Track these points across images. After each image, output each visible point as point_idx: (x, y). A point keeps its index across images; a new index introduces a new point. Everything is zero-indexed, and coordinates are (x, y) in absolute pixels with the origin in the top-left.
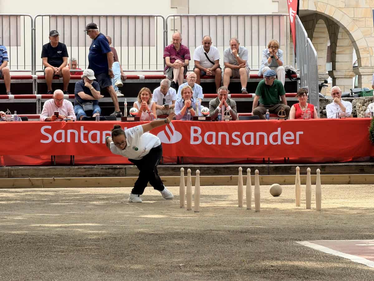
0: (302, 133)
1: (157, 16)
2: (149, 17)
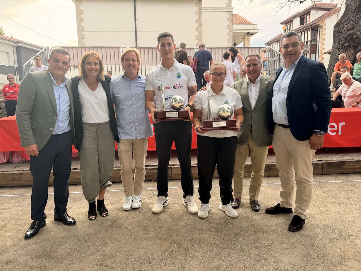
0: (344, 123)
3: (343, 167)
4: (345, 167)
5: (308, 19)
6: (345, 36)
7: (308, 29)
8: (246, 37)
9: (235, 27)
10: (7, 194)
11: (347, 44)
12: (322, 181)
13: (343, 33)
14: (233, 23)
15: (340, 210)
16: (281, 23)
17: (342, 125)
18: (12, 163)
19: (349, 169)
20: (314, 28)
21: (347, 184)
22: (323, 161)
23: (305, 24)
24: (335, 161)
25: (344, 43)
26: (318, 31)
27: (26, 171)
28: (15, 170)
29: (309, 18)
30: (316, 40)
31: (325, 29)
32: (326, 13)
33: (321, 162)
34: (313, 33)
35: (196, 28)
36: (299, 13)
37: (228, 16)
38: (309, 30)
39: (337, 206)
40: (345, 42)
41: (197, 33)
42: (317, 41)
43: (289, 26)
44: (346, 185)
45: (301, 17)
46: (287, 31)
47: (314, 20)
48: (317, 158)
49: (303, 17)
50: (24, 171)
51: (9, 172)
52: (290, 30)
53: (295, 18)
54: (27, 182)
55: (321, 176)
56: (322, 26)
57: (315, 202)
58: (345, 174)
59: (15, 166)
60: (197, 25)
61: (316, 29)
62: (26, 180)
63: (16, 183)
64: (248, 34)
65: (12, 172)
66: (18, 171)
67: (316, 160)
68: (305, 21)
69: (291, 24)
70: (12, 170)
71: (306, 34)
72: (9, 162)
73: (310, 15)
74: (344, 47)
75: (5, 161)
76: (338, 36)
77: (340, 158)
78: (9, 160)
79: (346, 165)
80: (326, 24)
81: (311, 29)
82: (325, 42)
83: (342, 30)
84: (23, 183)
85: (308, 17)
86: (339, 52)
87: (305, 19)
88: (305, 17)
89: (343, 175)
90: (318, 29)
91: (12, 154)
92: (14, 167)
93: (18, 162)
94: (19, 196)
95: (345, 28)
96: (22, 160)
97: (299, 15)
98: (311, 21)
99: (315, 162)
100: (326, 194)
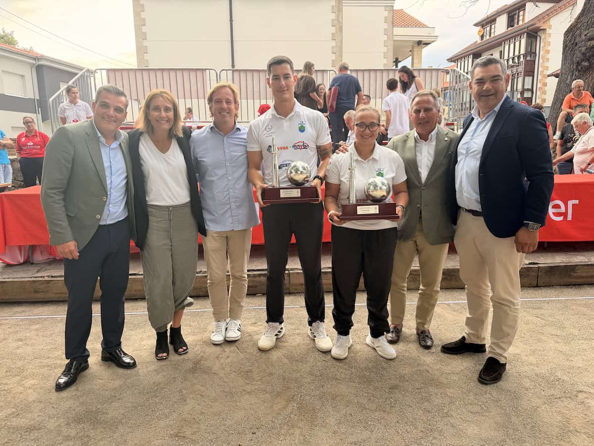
0: (576, 202)
1: (330, 71)
2: (323, 71)
3: (573, 274)
4: (576, 275)
5: (521, 18)
6: (583, 49)
7: (520, 35)
8: (416, 49)
9: (398, 31)
10: (27, 314)
11: (586, 64)
12: (536, 298)
13: (580, 45)
14: (393, 25)
15: (564, 348)
16: (476, 25)
17: (573, 205)
18: (32, 264)
19: (583, 277)
20: (530, 33)
21: (578, 302)
22: (538, 264)
23: (516, 26)
24: (558, 265)
25: (580, 61)
26: (538, 38)
27: (55, 277)
28: (37, 275)
29: (524, 15)
30: (533, 53)
31: (550, 35)
32: (551, 7)
33: (536, 266)
34: (530, 41)
35: (333, 34)
36: (507, 7)
37: (386, 14)
38: (522, 37)
39: (560, 340)
40: (582, 61)
41: (334, 44)
42: (536, 55)
43: (488, 29)
44: (576, 304)
45: (509, 13)
46: (485, 37)
47: (532, 19)
48: (530, 260)
49: (513, 14)
50: (52, 277)
51: (29, 279)
52: (490, 36)
53: (500, 15)
54: (57, 296)
55: (535, 289)
56: (544, 30)
57: (524, 333)
58: (575, 285)
59: (39, 268)
60: (333, 30)
61: (535, 34)
62: (56, 292)
63: (40, 296)
64: (419, 43)
65: (34, 279)
66: (44, 277)
67: (527, 263)
68: (516, 21)
69: (493, 26)
70: (35, 276)
71: (517, 44)
72: (28, 262)
73: (524, 10)
74: (580, 68)
75: (22, 261)
76: (570, 49)
77: (567, 260)
78: (28, 257)
79: (578, 271)
80: (551, 25)
81: (526, 34)
82: (549, 56)
83: (577, 40)
84: (51, 296)
85: (521, 13)
86: (572, 77)
87: (516, 17)
88: (516, 14)
89: (571, 288)
90: (539, 33)
91: (33, 248)
92: (36, 271)
93: (43, 262)
94: (45, 319)
95: (583, 37)
96: (49, 259)
97: (506, 11)
98: (526, 21)
99: (526, 266)
100: (542, 321)
